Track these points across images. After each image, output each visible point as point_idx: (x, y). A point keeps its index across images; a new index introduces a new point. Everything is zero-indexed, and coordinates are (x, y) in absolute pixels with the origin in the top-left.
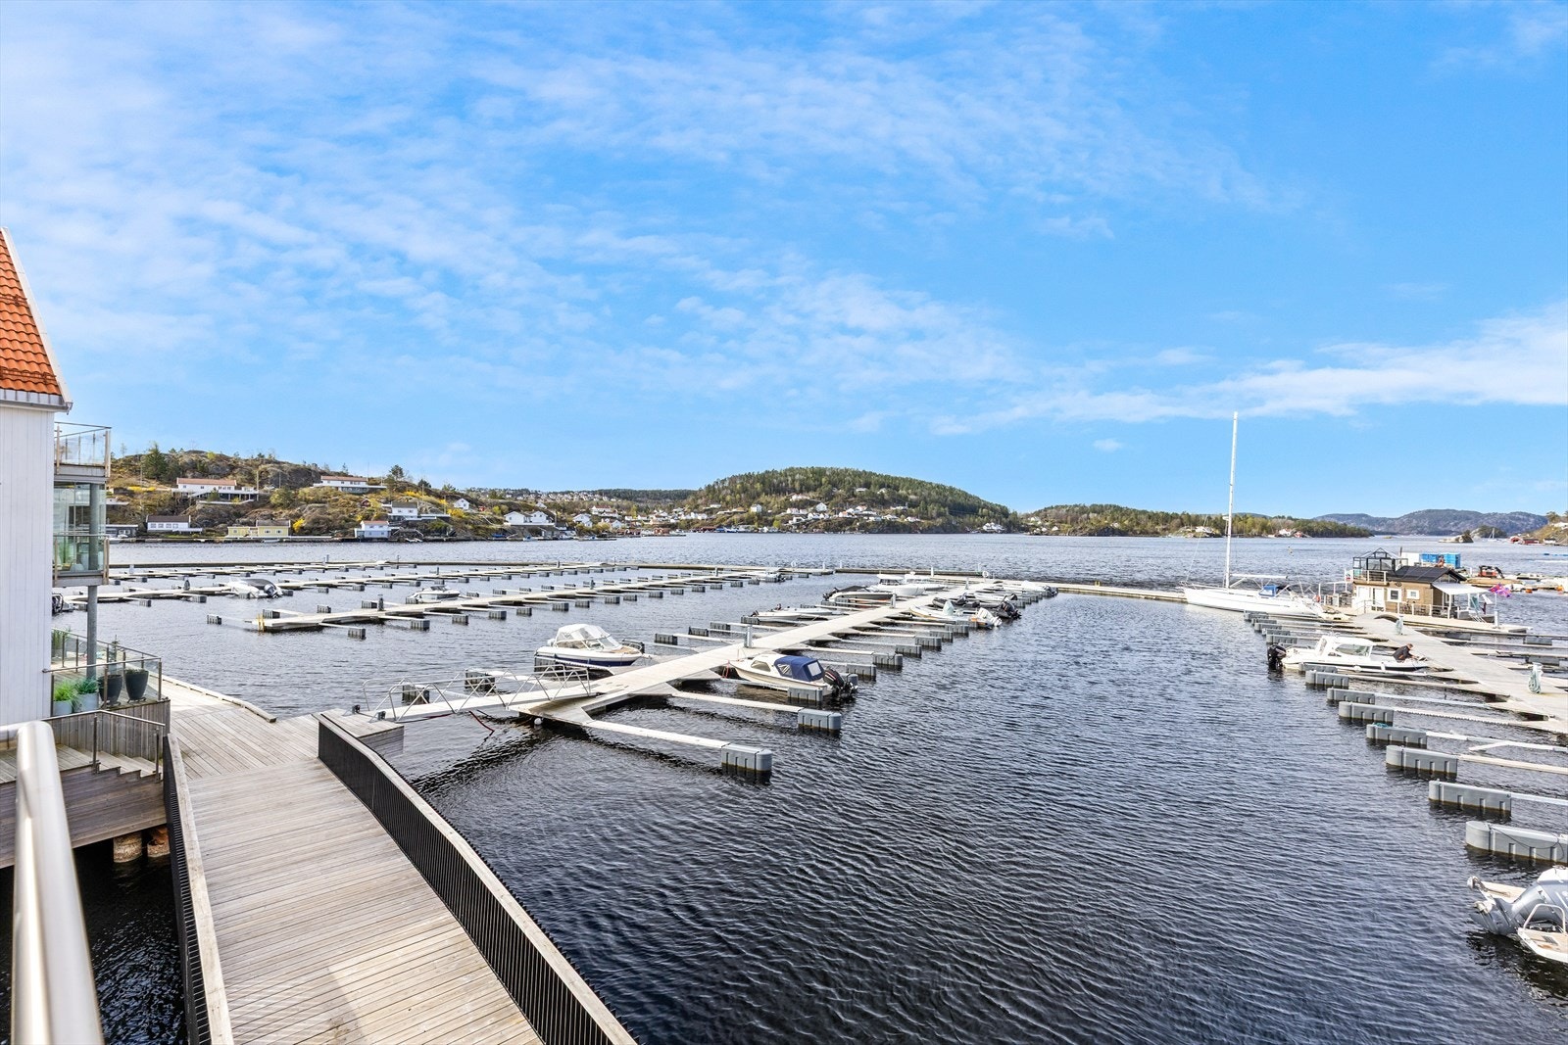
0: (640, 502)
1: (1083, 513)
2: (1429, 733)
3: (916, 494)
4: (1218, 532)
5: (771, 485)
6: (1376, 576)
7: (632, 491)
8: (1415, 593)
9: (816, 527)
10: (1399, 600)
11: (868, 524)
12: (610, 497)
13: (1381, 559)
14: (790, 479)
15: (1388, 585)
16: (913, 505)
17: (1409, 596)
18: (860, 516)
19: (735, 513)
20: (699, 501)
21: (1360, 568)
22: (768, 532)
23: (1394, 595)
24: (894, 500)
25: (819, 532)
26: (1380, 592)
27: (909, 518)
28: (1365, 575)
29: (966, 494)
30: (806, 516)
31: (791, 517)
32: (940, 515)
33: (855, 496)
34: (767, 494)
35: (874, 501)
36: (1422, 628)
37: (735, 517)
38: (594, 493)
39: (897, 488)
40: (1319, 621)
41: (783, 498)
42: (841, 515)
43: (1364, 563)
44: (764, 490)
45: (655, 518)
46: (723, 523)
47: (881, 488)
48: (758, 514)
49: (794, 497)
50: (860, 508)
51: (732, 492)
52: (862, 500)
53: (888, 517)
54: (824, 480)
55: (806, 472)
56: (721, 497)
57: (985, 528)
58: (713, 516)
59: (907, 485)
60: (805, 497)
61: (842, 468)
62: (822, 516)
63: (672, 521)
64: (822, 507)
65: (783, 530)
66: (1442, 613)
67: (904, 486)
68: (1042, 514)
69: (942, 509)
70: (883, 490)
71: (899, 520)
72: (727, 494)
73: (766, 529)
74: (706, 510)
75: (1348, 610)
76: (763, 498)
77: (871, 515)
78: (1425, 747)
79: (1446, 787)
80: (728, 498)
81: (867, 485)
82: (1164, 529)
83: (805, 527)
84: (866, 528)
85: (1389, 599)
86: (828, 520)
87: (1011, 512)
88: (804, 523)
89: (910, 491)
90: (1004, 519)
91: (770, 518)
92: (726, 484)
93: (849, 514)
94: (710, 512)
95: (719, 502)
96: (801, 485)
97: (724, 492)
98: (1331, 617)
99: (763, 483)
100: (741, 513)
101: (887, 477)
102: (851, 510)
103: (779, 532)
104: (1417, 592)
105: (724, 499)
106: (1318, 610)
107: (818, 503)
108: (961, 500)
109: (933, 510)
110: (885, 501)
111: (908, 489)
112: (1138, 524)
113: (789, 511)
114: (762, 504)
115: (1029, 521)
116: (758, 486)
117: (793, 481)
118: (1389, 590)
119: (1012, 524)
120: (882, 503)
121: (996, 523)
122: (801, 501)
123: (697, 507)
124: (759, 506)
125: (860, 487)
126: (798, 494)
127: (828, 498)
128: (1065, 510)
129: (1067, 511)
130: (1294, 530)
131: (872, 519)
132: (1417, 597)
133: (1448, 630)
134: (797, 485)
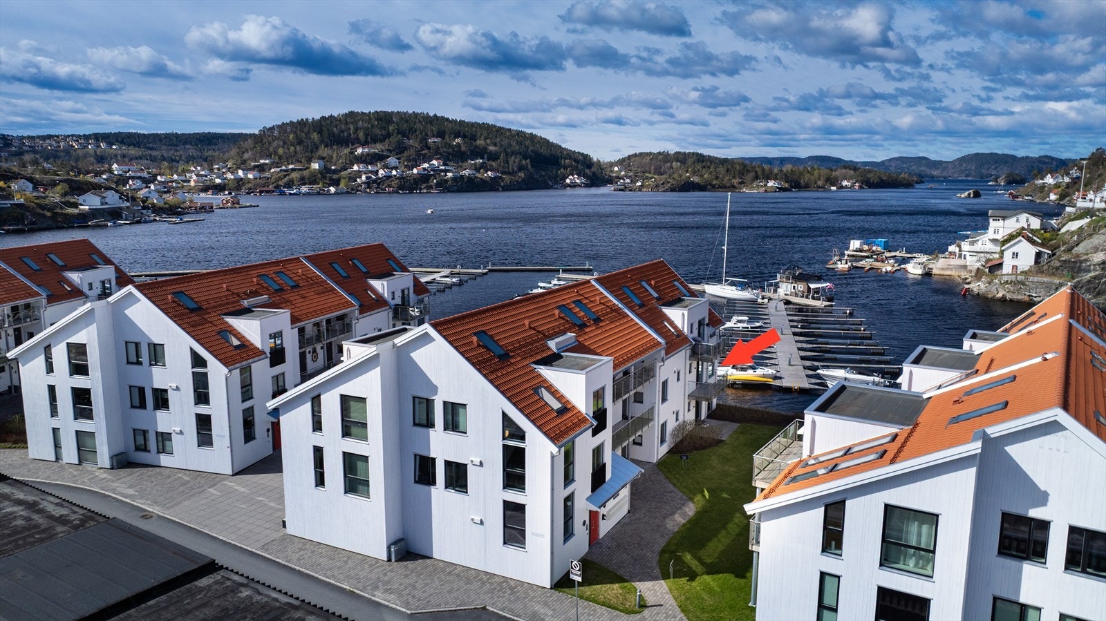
0: (151, 149)
1: (666, 162)
3: (495, 145)
4: (787, 185)
5: (331, 135)
7: (139, 135)
9: (389, 186)
11: (447, 181)
12: (110, 144)
14: (352, 127)
16: (493, 157)
18: (437, 171)
19: (293, 170)
20: (246, 156)
22: (336, 193)
24: (472, 152)
25: (393, 192)
27: (489, 173)
29: (548, 141)
30: (376, 173)
31: (359, 174)
32: (521, 168)
33: (429, 148)
34: (326, 146)
35: (449, 154)
37: (294, 175)
38: (86, 137)
39: (474, 138)
41: (347, 151)
42: (415, 171)
44: (322, 142)
45: (195, 177)
46: (281, 183)
47: (456, 137)
48: (320, 171)
49: (360, 151)
50: (435, 162)
51: (285, 143)
52: (437, 153)
53: (467, 172)
54: (391, 128)
55: (370, 119)
56: (271, 149)
57: (568, 181)
58: (267, 174)
59: (485, 134)
60: (372, 150)
61: (410, 112)
62: (394, 172)
63: (218, 181)
64: (392, 161)
65: (352, 191)
67: (481, 134)
68: (625, 162)
69: (524, 162)
70: (458, 140)
71: (479, 175)
72: (278, 147)
73: (332, 189)
74: (255, 167)
76: (324, 151)
77: (449, 171)
80: (281, 151)
81: (441, 134)
82: (740, 183)
83: (376, 185)
84: (446, 187)
86: (402, 178)
87: (595, 159)
88: (375, 181)
89: (488, 141)
90: (587, 171)
91: (335, 177)
92: (276, 133)
93: (424, 169)
94: (261, 168)
95: (269, 156)
96: (366, 135)
97: (275, 144)
99: (320, 132)
100: (300, 170)
101: (462, 123)
102: (426, 165)
103: (348, 193)
105: (276, 153)
107: (389, 157)
108: (543, 151)
109: (514, 162)
110: (463, 153)
111: (486, 139)
112: (717, 178)
113: (356, 168)
114: (323, 158)
115: (612, 171)
116: (315, 136)
117: (356, 130)
119: (595, 174)
120: (458, 157)
121: (579, 175)
122: (368, 154)
123: (244, 162)
124: (321, 162)
125: (434, 136)
126: (364, 145)
127: (400, 150)
128: (648, 158)
129: (651, 159)
130: (854, 181)
131: (450, 175)
134: (361, 135)
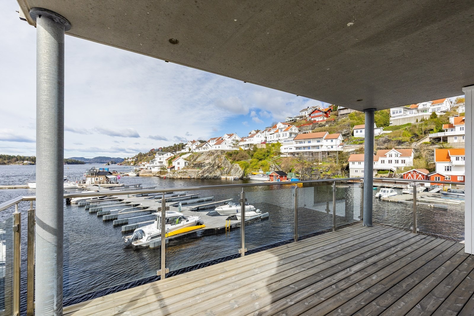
2: (111, 211)
4: (32, 162)
6: (92, 174)
8: (101, 178)
10: (98, 180)
13: (93, 170)
15: (95, 177)
17: (100, 179)
21: (88, 172)
23: (97, 179)
26: (93, 179)
28: (89, 174)
36: (104, 187)
40: (77, 189)
43: (89, 171)
66: (108, 183)
75: (85, 184)
78: (110, 214)
79: (117, 221)
82: (8, 162)
85: (96, 181)
98: (81, 187)
104: (102, 178)
106: (77, 185)
118: (96, 178)
132: (102, 179)
133: (110, 186)
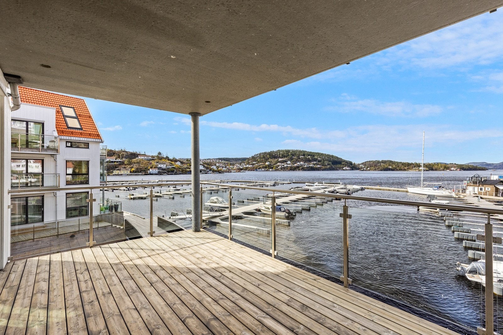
0: (231, 162)
1: (379, 163)
2: (471, 229)
3: (320, 158)
4: (428, 169)
5: (272, 156)
6: (475, 183)
7: (228, 158)
8: (489, 188)
9: (287, 169)
10: (483, 191)
12: (222, 160)
13: (477, 177)
14: (278, 153)
15: (479, 186)
16: (319, 161)
17: (486, 189)
18: (302, 165)
19: (261, 165)
20: (250, 161)
21: (469, 180)
22: (272, 171)
23: (481, 189)
24: (313, 160)
25: (288, 171)
26: (476, 188)
27: (318, 166)
28: (471, 183)
29: (338, 157)
30: (284, 165)
31: (279, 166)
32: (328, 164)
33: (300, 159)
34: (271, 159)
35: (306, 160)
36: (488, 200)
37: (261, 166)
38: (217, 159)
39: (314, 156)
40: (453, 198)
41: (276, 160)
42: (295, 165)
43: (471, 179)
44: (270, 157)
45: (236, 167)
46: (257, 168)
47: (308, 156)
48: (268, 165)
49: (280, 160)
50: (301, 162)
51: (260, 158)
52: (302, 160)
53: (311, 165)
54: (289, 154)
55: (284, 151)
56: (256, 160)
57: (344, 169)
58: (254, 166)
59: (317, 155)
61: (296, 149)
62: (289, 165)
63: (241, 168)
65: (276, 170)
66: (498, 195)
68: (364, 164)
69: (329, 162)
71: (315, 166)
72: (258, 159)
74: (252, 164)
75: (465, 194)
77: (305, 165)
79: (468, 242)
80: (259, 160)
81: (304, 155)
82: (408, 168)
84: (304, 169)
85: (479, 191)
86: (291, 167)
87: (353, 163)
88: (283, 168)
89: (318, 157)
90: (351, 166)
91: (272, 166)
92: (258, 156)
93: (298, 164)
94: (253, 164)
95: (256, 161)
96: (282, 155)
97: (257, 158)
98: (457, 196)
99: (270, 155)
100: (263, 165)
101: (311, 152)
102: (298, 163)
103: (275, 171)
105: (257, 160)
106: (454, 195)
107: (288, 161)
108: (336, 160)
109: (326, 163)
110: (310, 160)
112: (398, 167)
113: (278, 164)
115: (359, 166)
116: (268, 156)
117: (280, 154)
118: (479, 188)
119: (353, 167)
120: (309, 161)
121: (348, 167)
122: (282, 160)
123: (249, 163)
124: (269, 163)
125: (302, 156)
126: (281, 158)
127: (291, 159)
128: (372, 162)
129: (373, 163)
130: (457, 168)
131: (305, 166)
132: (490, 190)
133: (498, 200)
